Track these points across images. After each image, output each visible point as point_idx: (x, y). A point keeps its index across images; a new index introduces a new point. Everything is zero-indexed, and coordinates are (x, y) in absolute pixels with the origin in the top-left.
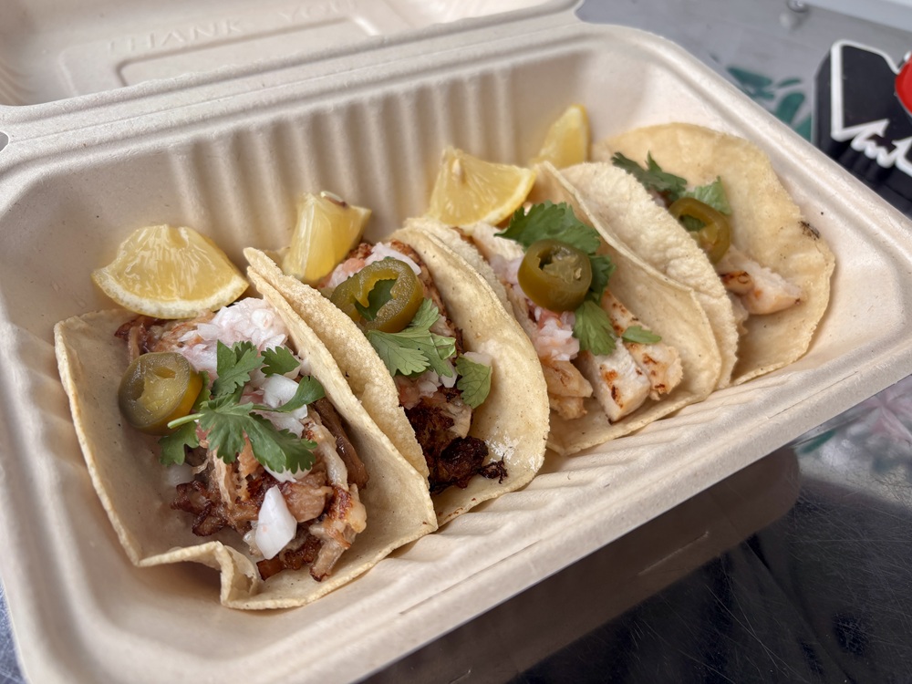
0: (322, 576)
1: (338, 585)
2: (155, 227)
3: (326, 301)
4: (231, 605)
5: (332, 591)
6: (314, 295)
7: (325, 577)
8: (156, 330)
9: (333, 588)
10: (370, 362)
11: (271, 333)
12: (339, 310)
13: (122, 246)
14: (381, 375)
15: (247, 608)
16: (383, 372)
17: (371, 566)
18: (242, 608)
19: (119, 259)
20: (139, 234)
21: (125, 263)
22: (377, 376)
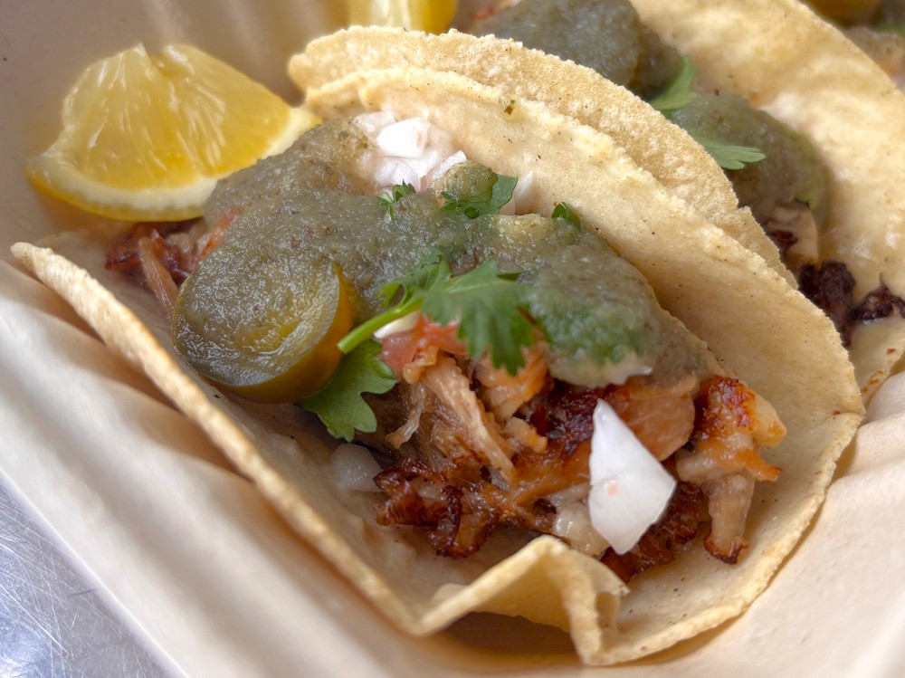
0: (737, 552)
1: (785, 551)
2: (121, 55)
3: (536, 53)
4: (611, 657)
5: (781, 566)
6: (509, 50)
7: (742, 551)
8: (182, 241)
9: (779, 560)
10: (660, 141)
11: (434, 156)
12: (570, 62)
13: (68, 102)
14: (687, 158)
15: (644, 654)
16: (692, 151)
17: (821, 500)
18: (634, 657)
19: (70, 128)
20: (94, 75)
21: (83, 135)
22: (681, 163)
